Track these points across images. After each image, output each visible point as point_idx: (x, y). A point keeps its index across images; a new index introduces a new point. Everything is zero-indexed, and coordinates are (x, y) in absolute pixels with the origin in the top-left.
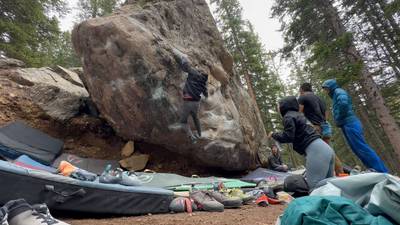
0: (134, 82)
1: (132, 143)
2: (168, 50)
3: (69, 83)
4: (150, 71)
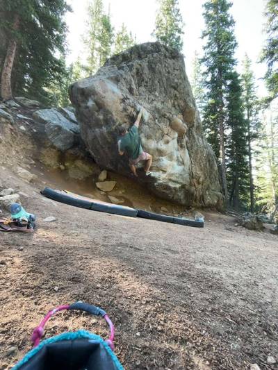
0: (106, 131)
1: (106, 172)
2: (132, 107)
3: (68, 121)
4: (117, 124)
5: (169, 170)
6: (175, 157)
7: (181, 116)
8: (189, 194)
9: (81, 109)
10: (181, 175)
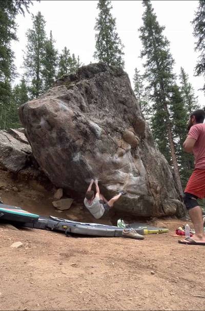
0: (60, 149)
1: (62, 190)
2: (85, 123)
3: (19, 142)
4: (71, 140)
5: (127, 182)
6: (131, 169)
7: (131, 129)
8: (148, 205)
9: (33, 129)
10: (138, 186)
